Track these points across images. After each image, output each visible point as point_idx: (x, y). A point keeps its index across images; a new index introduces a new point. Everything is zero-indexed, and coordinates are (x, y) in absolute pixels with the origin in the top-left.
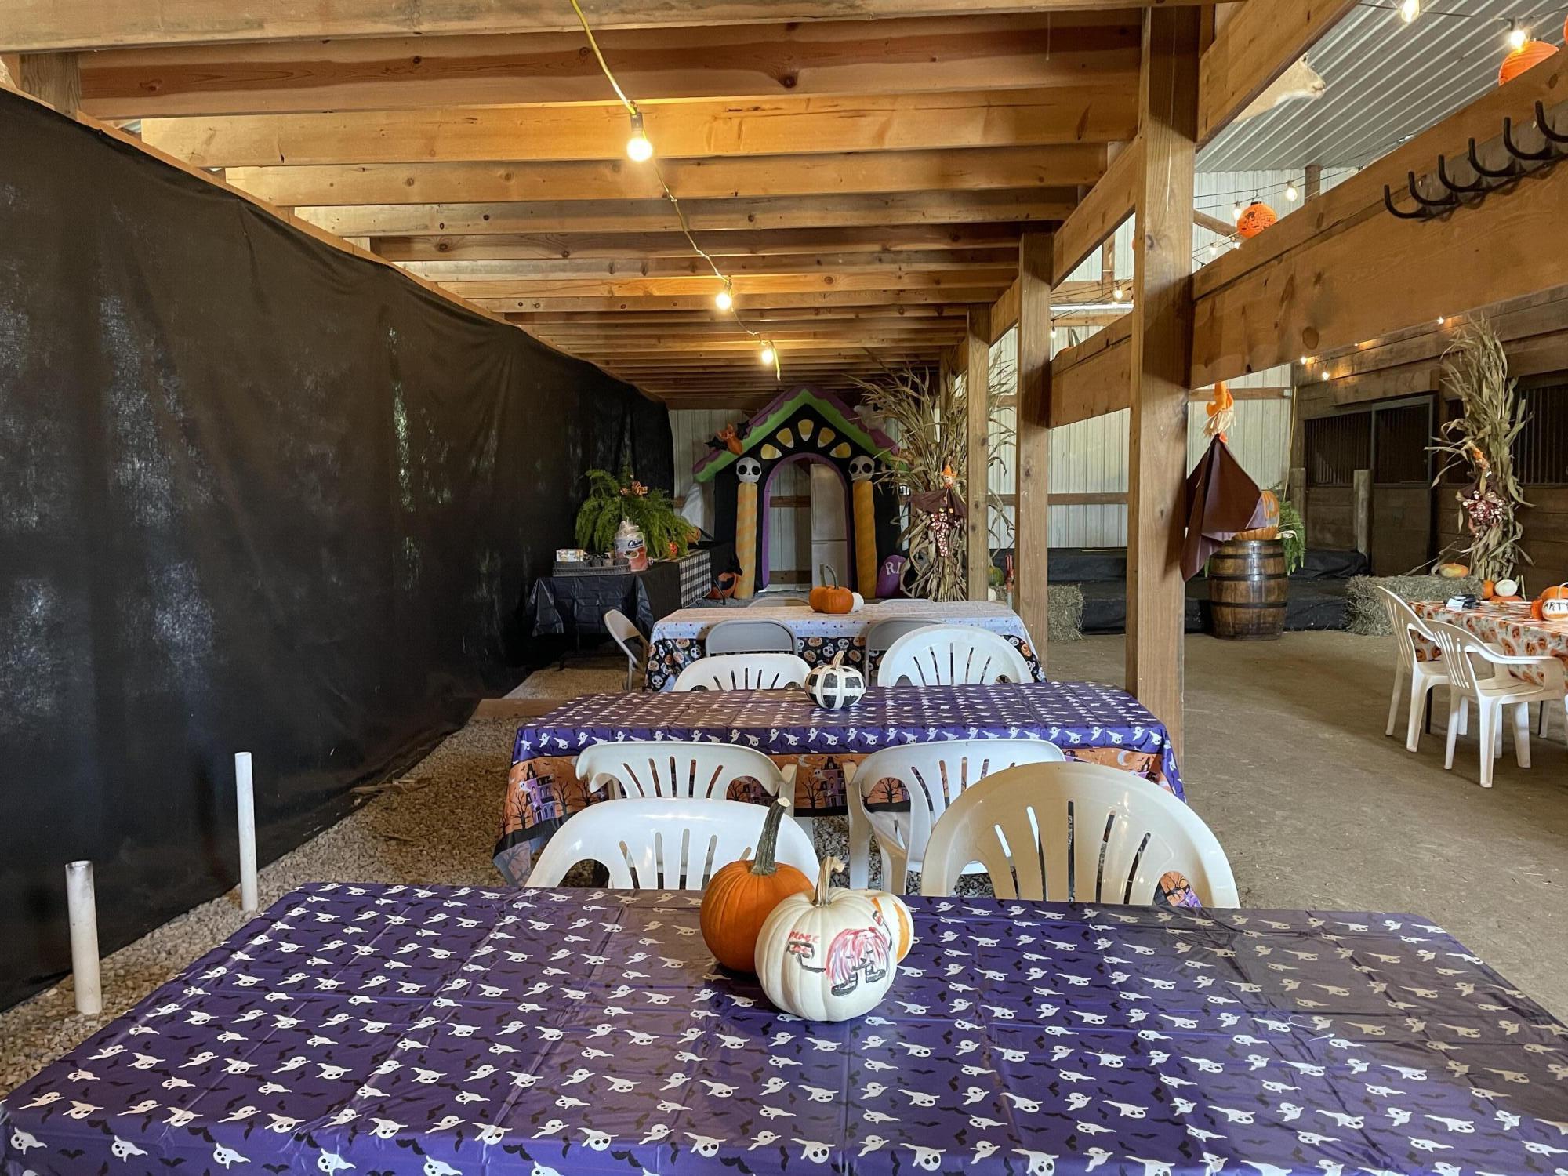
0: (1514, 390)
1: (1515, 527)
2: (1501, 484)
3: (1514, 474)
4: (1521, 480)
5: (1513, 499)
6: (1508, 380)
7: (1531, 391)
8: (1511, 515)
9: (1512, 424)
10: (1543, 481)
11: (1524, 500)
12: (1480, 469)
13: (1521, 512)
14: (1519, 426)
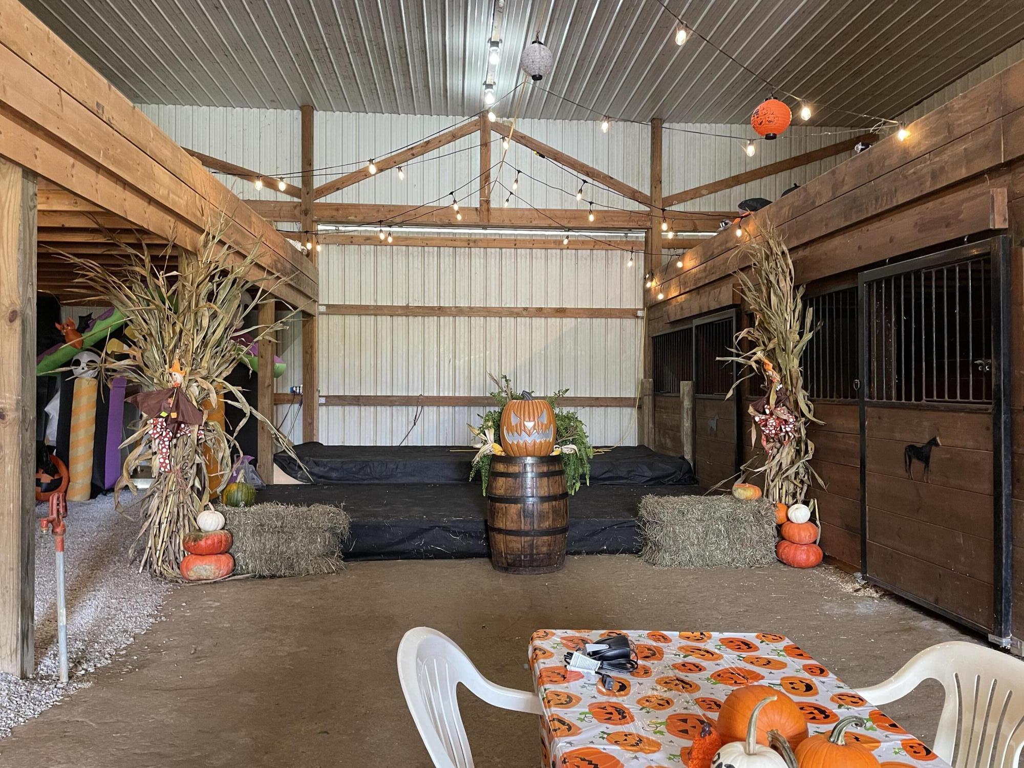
0: (802, 298)
1: (806, 445)
2: (791, 399)
3: (805, 387)
4: (812, 395)
5: (803, 415)
6: (796, 288)
7: (818, 299)
8: (803, 432)
9: (801, 335)
10: (831, 397)
11: (814, 416)
12: (771, 382)
13: (812, 429)
14: (808, 336)
